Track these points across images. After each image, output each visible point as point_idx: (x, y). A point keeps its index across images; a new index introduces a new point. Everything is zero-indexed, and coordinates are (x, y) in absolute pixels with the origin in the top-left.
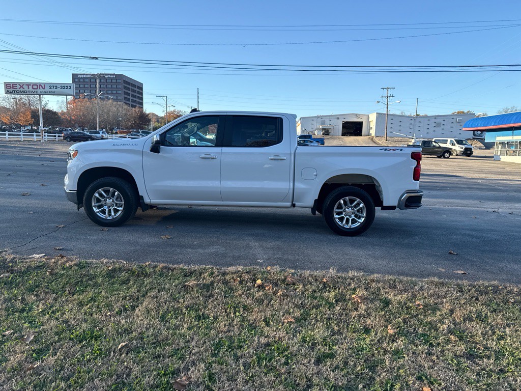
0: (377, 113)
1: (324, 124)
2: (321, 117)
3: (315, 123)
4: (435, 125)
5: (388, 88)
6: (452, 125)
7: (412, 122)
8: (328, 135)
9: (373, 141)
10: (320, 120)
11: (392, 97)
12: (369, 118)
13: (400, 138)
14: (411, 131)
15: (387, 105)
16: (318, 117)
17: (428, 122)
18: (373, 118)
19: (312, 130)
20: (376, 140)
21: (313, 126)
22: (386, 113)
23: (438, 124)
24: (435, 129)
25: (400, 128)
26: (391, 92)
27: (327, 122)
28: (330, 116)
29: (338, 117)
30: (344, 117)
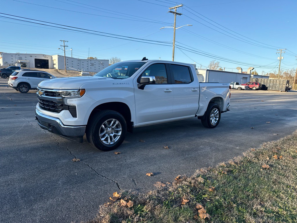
0: (58, 55)
1: (21, 60)
2: (19, 54)
3: (13, 58)
4: (91, 64)
5: (64, 41)
6: (99, 65)
7: (79, 62)
8: (26, 67)
9: (58, 72)
10: (17, 56)
11: (67, 46)
12: (52, 58)
13: (73, 71)
14: (79, 67)
15: (65, 51)
16: (16, 54)
17: (88, 63)
18: (55, 58)
19: (12, 63)
20: (60, 71)
21: (12, 60)
22: (64, 56)
23: (92, 64)
24: (91, 67)
25: (72, 65)
26: (66, 44)
27: (24, 58)
28: (25, 54)
29: (31, 56)
30: (36, 56)
